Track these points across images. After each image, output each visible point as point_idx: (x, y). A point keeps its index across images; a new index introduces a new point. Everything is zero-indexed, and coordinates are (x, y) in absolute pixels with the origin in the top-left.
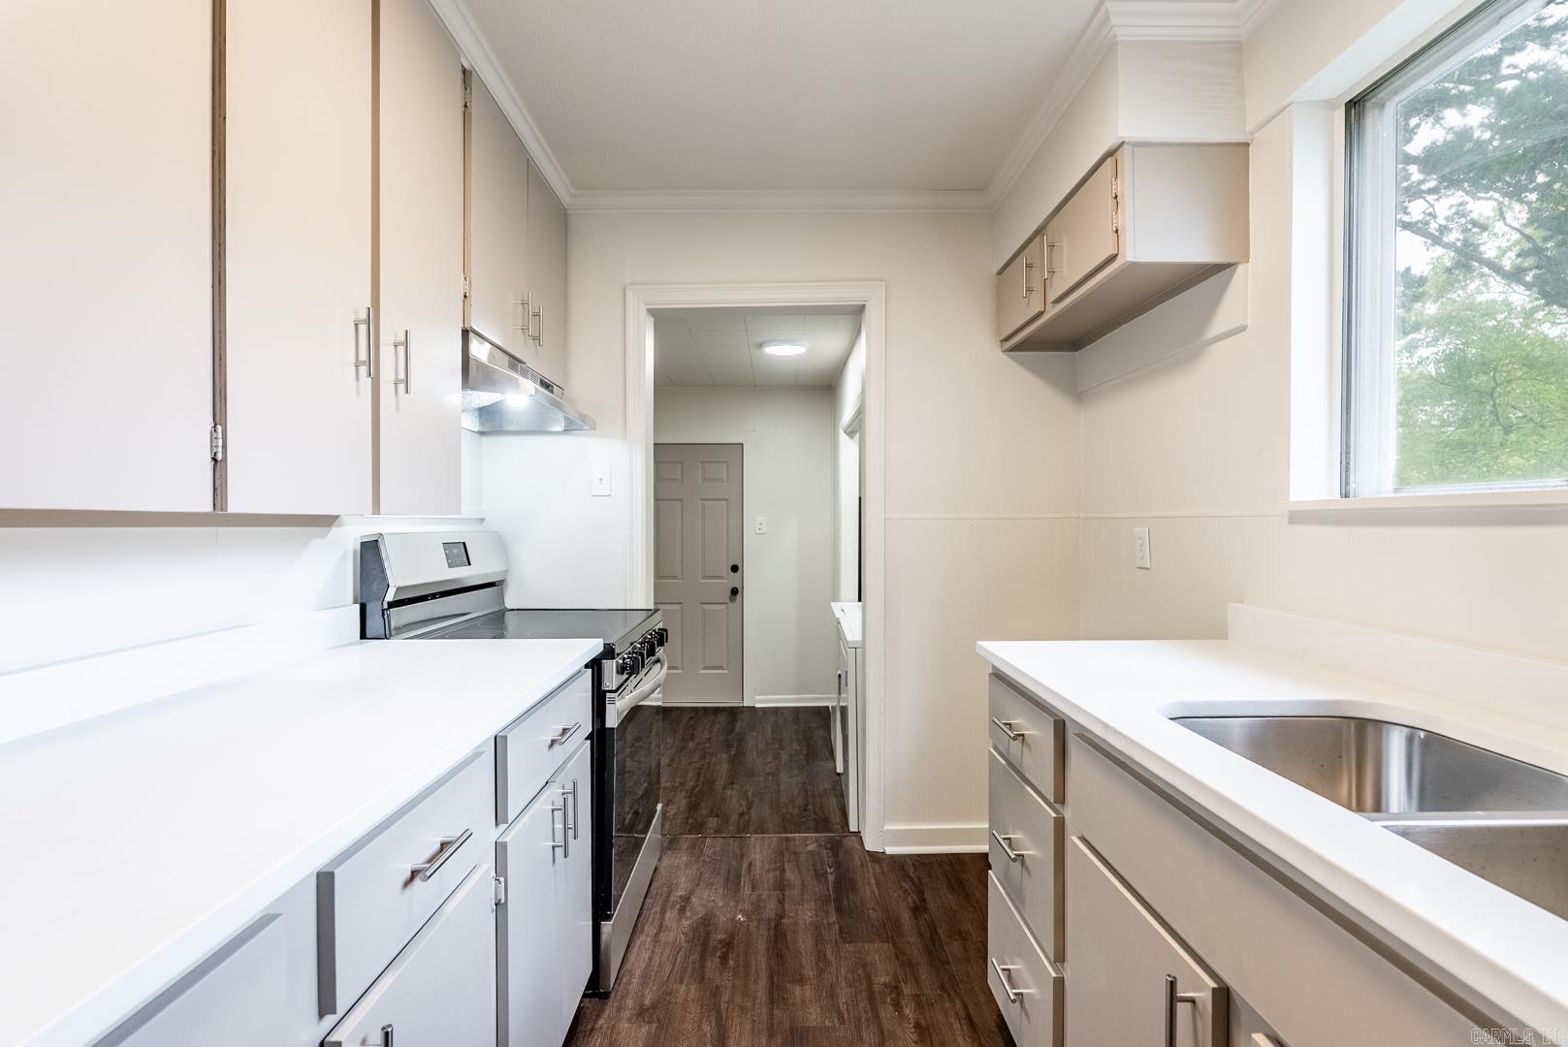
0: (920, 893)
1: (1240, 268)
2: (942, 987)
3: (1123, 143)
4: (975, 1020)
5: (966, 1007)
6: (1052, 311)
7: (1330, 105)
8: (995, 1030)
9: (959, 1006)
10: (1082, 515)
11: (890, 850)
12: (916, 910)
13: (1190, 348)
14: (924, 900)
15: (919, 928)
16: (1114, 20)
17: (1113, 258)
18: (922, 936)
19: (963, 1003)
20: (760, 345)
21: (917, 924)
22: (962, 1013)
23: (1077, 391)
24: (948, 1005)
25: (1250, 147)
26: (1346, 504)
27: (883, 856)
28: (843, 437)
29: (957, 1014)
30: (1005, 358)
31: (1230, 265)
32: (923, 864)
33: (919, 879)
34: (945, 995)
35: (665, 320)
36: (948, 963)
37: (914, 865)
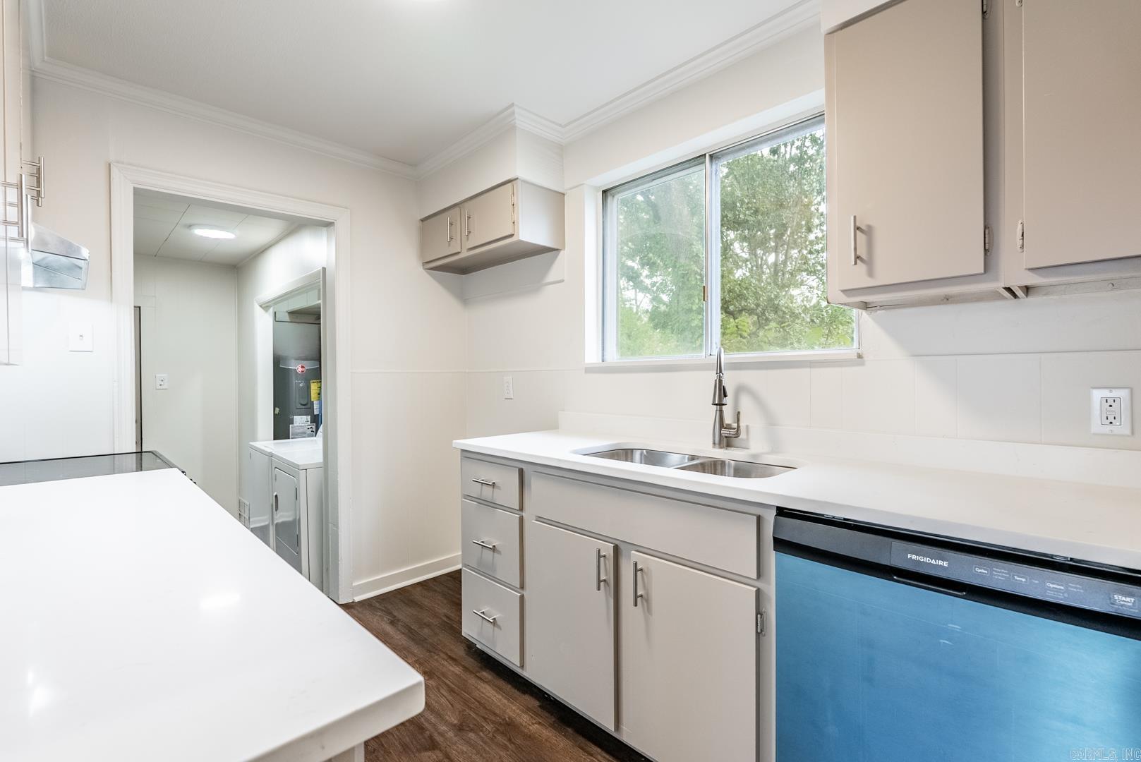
0: (390, 613)
1: (562, 252)
2: (429, 651)
3: (517, 179)
4: (454, 657)
5: (447, 654)
6: (465, 254)
7: (596, 188)
8: (466, 656)
9: (442, 655)
10: (467, 371)
11: (357, 599)
12: (392, 623)
13: (535, 284)
14: (395, 617)
15: (399, 631)
16: (516, 116)
17: (512, 235)
18: (403, 634)
19: (444, 653)
20: (190, 226)
21: (397, 629)
22: (446, 657)
23: (464, 298)
24: (436, 657)
25: (566, 196)
26: (604, 365)
27: (354, 604)
28: (258, 311)
29: (444, 659)
30: (424, 273)
31: (557, 250)
32: (383, 599)
33: (385, 608)
34: (432, 654)
35: (143, 198)
36: (426, 639)
37: (378, 602)
